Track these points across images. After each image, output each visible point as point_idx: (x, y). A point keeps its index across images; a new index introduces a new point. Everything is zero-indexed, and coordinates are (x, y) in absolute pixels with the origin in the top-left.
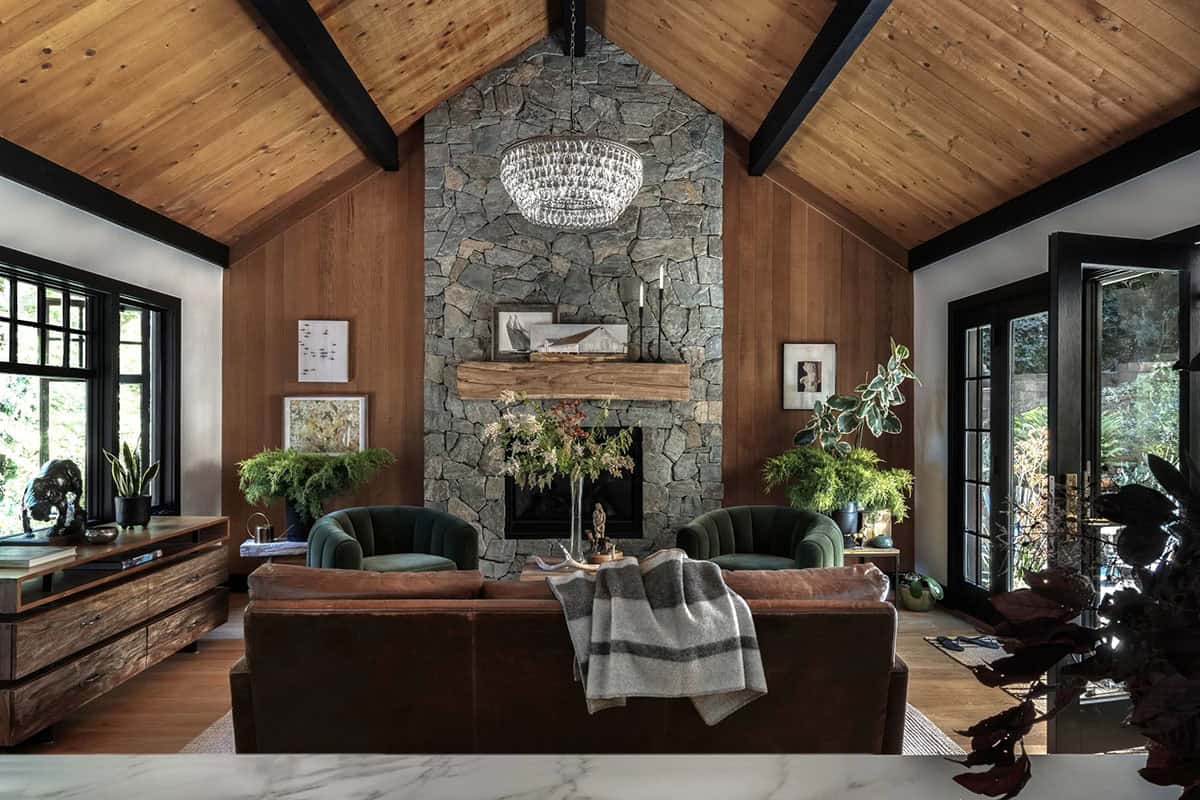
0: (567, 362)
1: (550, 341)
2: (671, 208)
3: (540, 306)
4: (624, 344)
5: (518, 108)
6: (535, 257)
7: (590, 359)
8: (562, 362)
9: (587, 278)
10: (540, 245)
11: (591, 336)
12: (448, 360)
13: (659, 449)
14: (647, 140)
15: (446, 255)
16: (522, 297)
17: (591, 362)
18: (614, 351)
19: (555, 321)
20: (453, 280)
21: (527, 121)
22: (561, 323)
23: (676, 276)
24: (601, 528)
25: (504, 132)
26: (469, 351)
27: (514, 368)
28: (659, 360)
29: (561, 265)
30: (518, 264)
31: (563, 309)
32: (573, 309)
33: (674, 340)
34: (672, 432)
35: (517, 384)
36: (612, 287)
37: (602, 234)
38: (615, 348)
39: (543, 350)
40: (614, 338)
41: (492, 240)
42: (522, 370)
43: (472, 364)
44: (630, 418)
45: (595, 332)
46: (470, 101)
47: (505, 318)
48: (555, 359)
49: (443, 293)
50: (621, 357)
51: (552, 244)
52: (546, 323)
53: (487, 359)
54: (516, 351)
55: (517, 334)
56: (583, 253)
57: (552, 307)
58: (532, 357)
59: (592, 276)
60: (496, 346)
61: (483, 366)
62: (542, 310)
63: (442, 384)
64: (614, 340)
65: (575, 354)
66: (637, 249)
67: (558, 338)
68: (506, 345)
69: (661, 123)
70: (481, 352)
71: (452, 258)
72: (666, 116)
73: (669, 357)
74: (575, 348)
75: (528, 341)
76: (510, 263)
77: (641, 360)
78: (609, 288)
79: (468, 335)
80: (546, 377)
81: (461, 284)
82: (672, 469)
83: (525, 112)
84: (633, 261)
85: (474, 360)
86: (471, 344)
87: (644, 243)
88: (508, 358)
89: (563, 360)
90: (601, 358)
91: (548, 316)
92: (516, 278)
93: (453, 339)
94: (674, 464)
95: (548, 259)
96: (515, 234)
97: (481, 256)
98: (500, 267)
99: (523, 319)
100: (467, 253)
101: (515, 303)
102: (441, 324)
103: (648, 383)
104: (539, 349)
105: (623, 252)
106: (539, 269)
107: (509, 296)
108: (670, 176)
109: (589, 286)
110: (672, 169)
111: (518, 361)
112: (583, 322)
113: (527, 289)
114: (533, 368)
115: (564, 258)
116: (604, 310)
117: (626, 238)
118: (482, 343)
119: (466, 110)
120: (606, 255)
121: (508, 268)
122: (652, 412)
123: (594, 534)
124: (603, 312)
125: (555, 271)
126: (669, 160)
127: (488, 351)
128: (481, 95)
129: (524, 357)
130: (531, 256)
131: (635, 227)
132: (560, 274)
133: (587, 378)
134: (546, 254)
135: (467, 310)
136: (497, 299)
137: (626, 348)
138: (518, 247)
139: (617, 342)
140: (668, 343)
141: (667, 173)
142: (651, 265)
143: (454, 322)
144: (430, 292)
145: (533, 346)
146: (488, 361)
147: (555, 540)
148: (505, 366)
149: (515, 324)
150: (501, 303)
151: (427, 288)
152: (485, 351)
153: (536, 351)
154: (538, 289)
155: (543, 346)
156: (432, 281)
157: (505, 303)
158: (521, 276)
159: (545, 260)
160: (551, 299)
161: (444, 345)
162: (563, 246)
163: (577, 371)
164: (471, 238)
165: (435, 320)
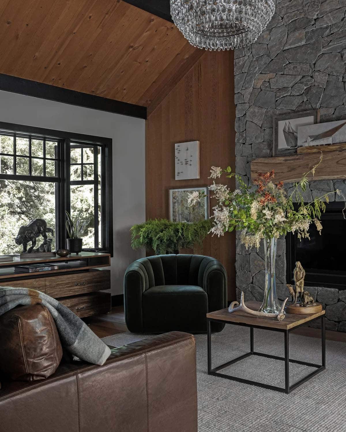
0: (324, 152)
1: (311, 137)
3: (305, 112)
6: (303, 77)
7: (341, 147)
8: (320, 152)
10: (306, 67)
11: (341, 130)
12: (249, 159)
15: (246, 88)
16: (294, 108)
17: (341, 150)
19: (316, 122)
20: (251, 104)
22: (321, 122)
24: (301, 283)
26: (261, 151)
27: (286, 160)
29: (321, 79)
30: (291, 85)
31: (322, 112)
32: (331, 111)
35: (288, 171)
39: (306, 145)
41: (275, 71)
42: (292, 161)
43: (260, 160)
45: (344, 126)
47: (282, 124)
48: (315, 150)
49: (246, 114)
51: (315, 64)
52: (309, 124)
53: (270, 156)
54: (289, 147)
55: (291, 136)
56: (338, 66)
57: (314, 111)
58: (299, 150)
60: (277, 146)
61: (266, 161)
62: (307, 115)
63: (246, 175)
65: (329, 145)
67: (317, 134)
68: (283, 144)
70: (268, 151)
71: (250, 90)
74: (329, 140)
75: (296, 139)
76: (286, 85)
79: (260, 140)
80: (308, 165)
81: (256, 106)
85: (264, 157)
86: (263, 146)
88: (284, 153)
89: (320, 150)
91: (311, 119)
92: (290, 96)
93: (251, 144)
95: (312, 77)
96: (290, 63)
97: (268, 84)
98: (280, 89)
99: (293, 123)
100: (259, 84)
101: (289, 113)
102: (244, 135)
104: (303, 144)
106: (306, 86)
107: (283, 108)
111: (291, 155)
112: (338, 119)
113: (297, 101)
114: (297, 159)
115: (323, 73)
118: (269, 145)
121: (285, 89)
125: (316, 84)
129: (294, 152)
130: (300, 77)
132: (321, 86)
133: (337, 162)
134: (310, 74)
135: (259, 123)
136: (278, 112)
138: (291, 73)
143: (252, 132)
144: (238, 115)
145: (299, 144)
146: (272, 156)
147: (320, 288)
148: (281, 159)
149: (289, 128)
150: (280, 114)
151: (237, 112)
152: (271, 150)
153: (301, 146)
154: (305, 100)
155: (306, 142)
156: (239, 107)
157: (283, 114)
158: (294, 93)
159: (310, 78)
160: (314, 106)
161: (247, 150)
162: (322, 65)
163: (331, 158)
164: (261, 73)
165: (241, 134)
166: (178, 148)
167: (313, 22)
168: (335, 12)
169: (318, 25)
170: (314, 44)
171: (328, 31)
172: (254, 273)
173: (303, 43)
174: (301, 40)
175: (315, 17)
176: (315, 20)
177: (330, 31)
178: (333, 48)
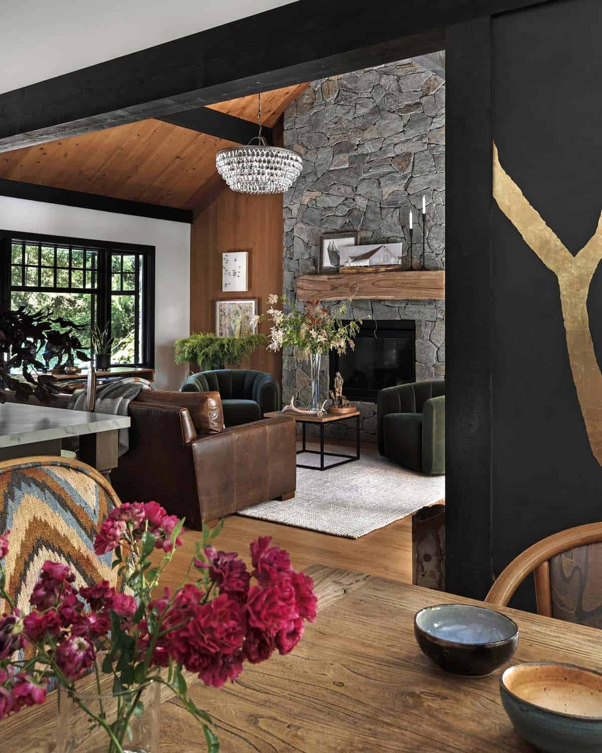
0: (362, 273)
1: (351, 258)
2: (434, 151)
3: (347, 233)
4: (399, 258)
5: (336, 95)
6: (346, 199)
7: (376, 269)
8: (358, 273)
9: (378, 210)
10: (349, 190)
11: (377, 253)
12: (296, 275)
13: (427, 337)
14: (418, 101)
15: (295, 203)
16: (338, 228)
17: (376, 272)
18: (393, 263)
19: (356, 244)
20: (298, 220)
21: (341, 103)
22: (360, 245)
23: (439, 202)
25: (327, 114)
26: (307, 267)
27: (329, 279)
28: (423, 268)
29: (361, 202)
30: (335, 205)
31: (363, 234)
32: (369, 234)
33: (437, 253)
34: (436, 324)
35: (331, 290)
36: (394, 215)
37: (387, 177)
38: (393, 261)
39: (347, 265)
40: (393, 254)
41: (320, 190)
42: (335, 280)
43: (305, 277)
44: (407, 313)
45: (379, 251)
46: (308, 97)
47: (327, 243)
48: (354, 271)
49: (293, 229)
50: (396, 267)
51: (356, 188)
52: (351, 245)
53: (315, 273)
54: (332, 266)
55: (334, 255)
56: (376, 192)
57: (354, 234)
58: (341, 270)
59: (381, 208)
60: (321, 263)
61: (311, 278)
62: (348, 236)
63: (293, 291)
64: (392, 255)
65: (367, 266)
66: (411, 185)
67: (357, 255)
68: (327, 263)
69: (427, 86)
70: (314, 268)
71: (298, 205)
72: (430, 81)
73: (434, 266)
74: (366, 263)
75: (338, 258)
76: (331, 205)
77: (411, 269)
78: (392, 216)
79: (306, 256)
80: (348, 284)
81: (303, 222)
82: (437, 353)
83: (340, 97)
84: (409, 194)
85: (309, 274)
86: (309, 263)
87: (416, 179)
88: (328, 272)
89: (360, 271)
90: (383, 269)
91: (351, 240)
92: (334, 215)
93: (298, 260)
94: (439, 349)
95: (354, 200)
96: (334, 184)
97: (314, 202)
98: (325, 208)
99: (338, 243)
100: (306, 201)
101: (333, 233)
102: (292, 250)
103: (415, 286)
104: (344, 264)
105: (402, 188)
106: (348, 207)
108: (433, 126)
109: (379, 216)
110: (434, 120)
111: (334, 273)
112: (375, 243)
113: (340, 222)
114: (340, 278)
115: (363, 197)
116: (389, 233)
117: (405, 177)
118: (315, 263)
119: (306, 104)
120: (390, 191)
121: (329, 208)
122: (422, 309)
124: (389, 234)
125: (357, 207)
126: (433, 114)
127: (317, 269)
128: (314, 91)
129: (336, 271)
130: (343, 198)
131: (410, 167)
132: (361, 210)
133: (373, 284)
134: (352, 196)
135: (306, 240)
136: (323, 231)
137: (400, 261)
138: (336, 193)
139: (394, 257)
140: (434, 255)
141: (432, 122)
142: (419, 196)
143: (299, 247)
144: (286, 229)
145: (341, 263)
146: (317, 274)
147: (359, 402)
148: (324, 278)
149: (333, 246)
150: (325, 233)
151: (285, 227)
152: (316, 267)
153: (343, 266)
154: (347, 221)
155: (347, 262)
156: (287, 222)
157: (328, 233)
158: (337, 214)
159: (352, 200)
160: (355, 228)
161: (293, 264)
162: (362, 189)
163: (367, 279)
164: (308, 190)
165: (289, 248)
166: (226, 257)
167: (356, 147)
168: (374, 141)
169: (360, 151)
170: (356, 168)
171: (368, 158)
172: (299, 388)
173: (347, 166)
174: (344, 163)
175: (357, 143)
176: (358, 145)
177: (370, 158)
178: (372, 175)
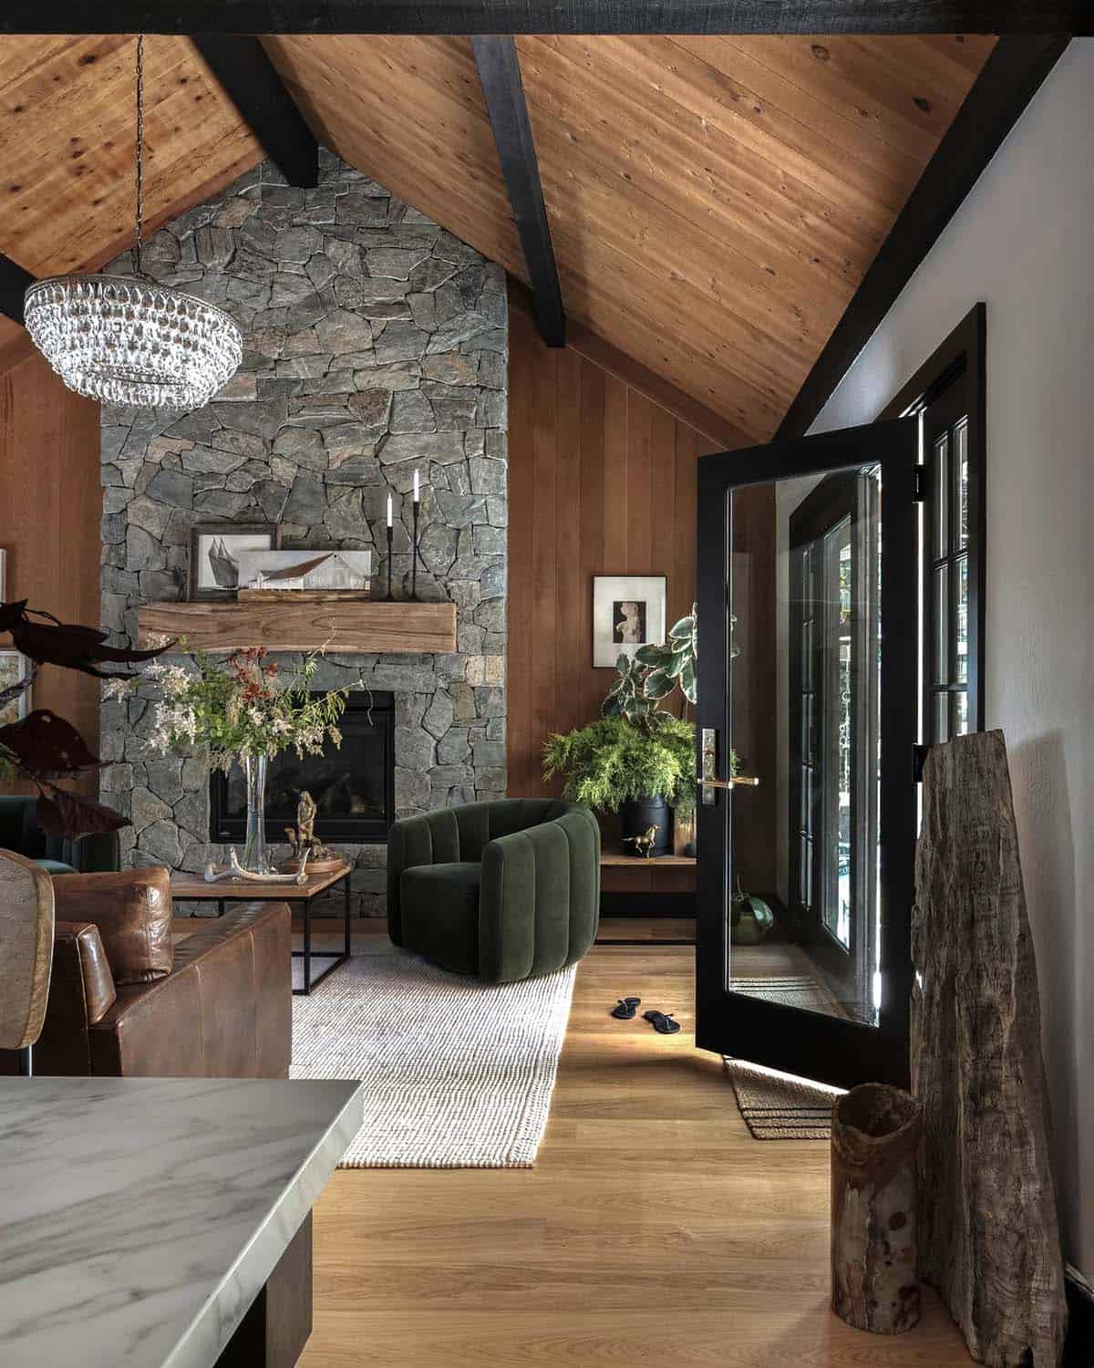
0: (288, 602)
1: (265, 573)
2: (434, 392)
3: (253, 526)
4: (366, 578)
5: (228, 258)
6: (250, 460)
7: (319, 597)
8: (280, 602)
9: (320, 488)
10: (256, 444)
11: (319, 567)
12: (132, 602)
13: (416, 721)
14: (403, 298)
15: (129, 458)
16: (231, 514)
17: (319, 602)
18: (353, 588)
19: (273, 547)
20: (137, 493)
21: (240, 275)
22: (283, 548)
23: (441, 484)
24: (308, 826)
25: (208, 291)
26: (160, 587)
27: (214, 611)
28: (413, 598)
29: (283, 470)
30: (226, 470)
31: (285, 530)
32: (300, 531)
33: (438, 573)
34: (435, 698)
35: (218, 632)
36: (353, 500)
37: (339, 428)
38: (352, 583)
39: (256, 586)
40: (354, 568)
41: (190, 437)
42: (225, 613)
43: (158, 606)
44: (379, 678)
45: (327, 561)
46: (163, 249)
47: (207, 542)
48: (271, 598)
49: (125, 510)
50: (360, 595)
51: (273, 441)
52: (263, 550)
53: (180, 599)
54: (221, 587)
55: (225, 566)
56: (315, 453)
57: (269, 528)
58: (240, 595)
59: (326, 484)
60: (194, 581)
61: (173, 608)
62: (257, 532)
63: (124, 633)
64: (353, 573)
65: (298, 591)
66: (388, 448)
67: (275, 569)
68: (207, 579)
69: (421, 276)
70: (176, 590)
71: (138, 463)
72: (427, 267)
73: (431, 594)
74: (299, 583)
75: (235, 573)
76: (216, 469)
77: (390, 598)
78: (349, 501)
79: (158, 566)
80: (258, 623)
81: (150, 498)
82: (436, 750)
83: (236, 263)
84: (382, 465)
85: (165, 600)
86: (163, 578)
87: (398, 439)
88: (211, 597)
89: (281, 599)
90: (334, 597)
91: (263, 540)
92: (224, 490)
93: (139, 572)
94: (439, 741)
95: (267, 463)
96: (223, 429)
97: (176, 460)
98: (202, 474)
99: (233, 544)
100: (158, 455)
101: (221, 523)
102: (123, 552)
103: (399, 628)
104: (250, 585)
105: (369, 452)
106: (254, 477)
107: (215, 513)
108: (432, 349)
109: (322, 499)
110: (435, 338)
111: (224, 601)
112: (314, 547)
113: (237, 503)
114: (239, 610)
115: (288, 460)
116: (342, 532)
117: (373, 433)
118: (177, 577)
119: (158, 262)
120: (346, 456)
121: (212, 475)
122: (407, 671)
123: (297, 833)
124: (341, 534)
125: (275, 479)
126: (432, 327)
127: (183, 587)
128: (178, 241)
129: (230, 596)
130: (244, 459)
131: (386, 416)
132: (283, 484)
133: (313, 623)
134: (263, 456)
135: (157, 532)
136: (198, 518)
137: (368, 583)
138: (226, 447)
139: (357, 575)
140: (431, 576)
141: (429, 342)
142: (406, 470)
143: (140, 549)
144: (108, 508)
145: (242, 581)
146: (182, 601)
147: (278, 846)
148: (204, 608)
149: (220, 550)
150: (202, 523)
151: (106, 503)
152: (182, 587)
153: (245, 588)
154: (253, 504)
155: (256, 580)
156: (111, 493)
157: (208, 523)
158: (231, 486)
159: (262, 465)
160: (270, 517)
161: (126, 580)
162: (287, 444)
163: (300, 613)
164: (162, 435)
165: (115, 546)
167: (272, 365)
168: (312, 358)
169: (281, 372)
170: (272, 405)
171: (299, 388)
172: (140, 827)
173: (252, 397)
174: (247, 391)
175: (276, 357)
176: (276, 361)
177: (302, 389)
178: (309, 420)
